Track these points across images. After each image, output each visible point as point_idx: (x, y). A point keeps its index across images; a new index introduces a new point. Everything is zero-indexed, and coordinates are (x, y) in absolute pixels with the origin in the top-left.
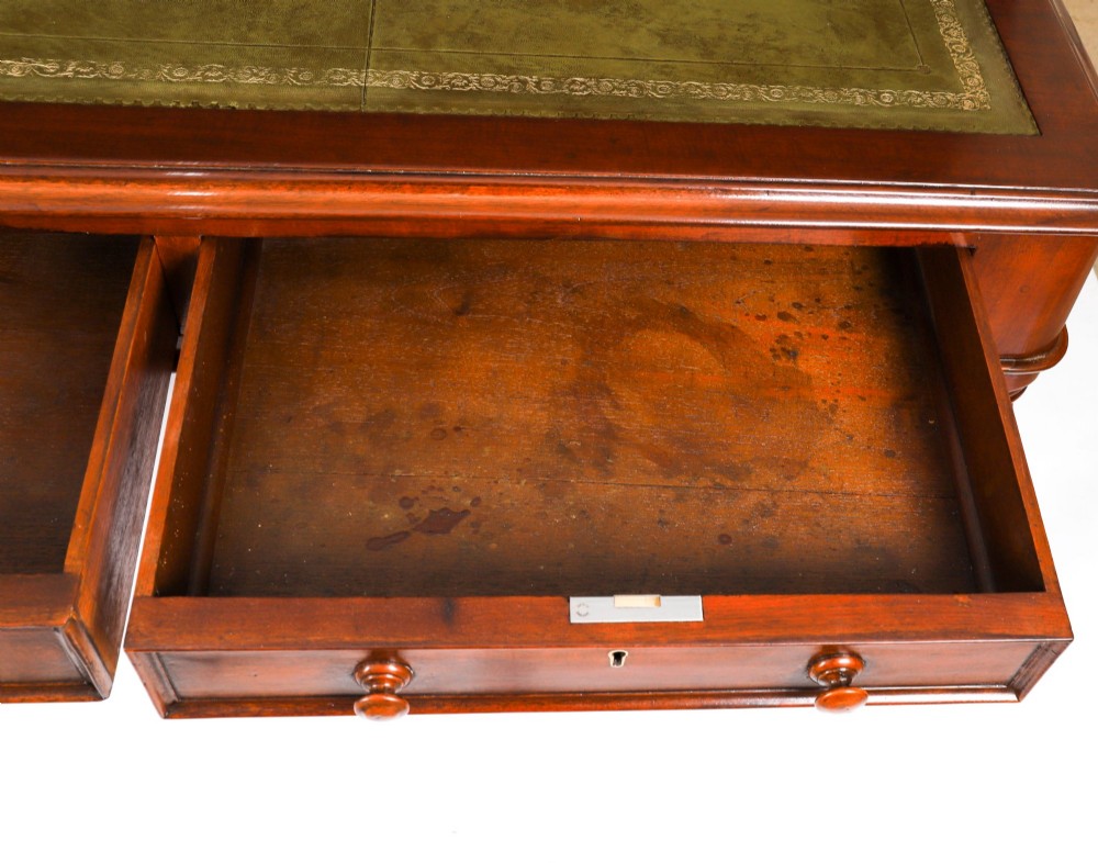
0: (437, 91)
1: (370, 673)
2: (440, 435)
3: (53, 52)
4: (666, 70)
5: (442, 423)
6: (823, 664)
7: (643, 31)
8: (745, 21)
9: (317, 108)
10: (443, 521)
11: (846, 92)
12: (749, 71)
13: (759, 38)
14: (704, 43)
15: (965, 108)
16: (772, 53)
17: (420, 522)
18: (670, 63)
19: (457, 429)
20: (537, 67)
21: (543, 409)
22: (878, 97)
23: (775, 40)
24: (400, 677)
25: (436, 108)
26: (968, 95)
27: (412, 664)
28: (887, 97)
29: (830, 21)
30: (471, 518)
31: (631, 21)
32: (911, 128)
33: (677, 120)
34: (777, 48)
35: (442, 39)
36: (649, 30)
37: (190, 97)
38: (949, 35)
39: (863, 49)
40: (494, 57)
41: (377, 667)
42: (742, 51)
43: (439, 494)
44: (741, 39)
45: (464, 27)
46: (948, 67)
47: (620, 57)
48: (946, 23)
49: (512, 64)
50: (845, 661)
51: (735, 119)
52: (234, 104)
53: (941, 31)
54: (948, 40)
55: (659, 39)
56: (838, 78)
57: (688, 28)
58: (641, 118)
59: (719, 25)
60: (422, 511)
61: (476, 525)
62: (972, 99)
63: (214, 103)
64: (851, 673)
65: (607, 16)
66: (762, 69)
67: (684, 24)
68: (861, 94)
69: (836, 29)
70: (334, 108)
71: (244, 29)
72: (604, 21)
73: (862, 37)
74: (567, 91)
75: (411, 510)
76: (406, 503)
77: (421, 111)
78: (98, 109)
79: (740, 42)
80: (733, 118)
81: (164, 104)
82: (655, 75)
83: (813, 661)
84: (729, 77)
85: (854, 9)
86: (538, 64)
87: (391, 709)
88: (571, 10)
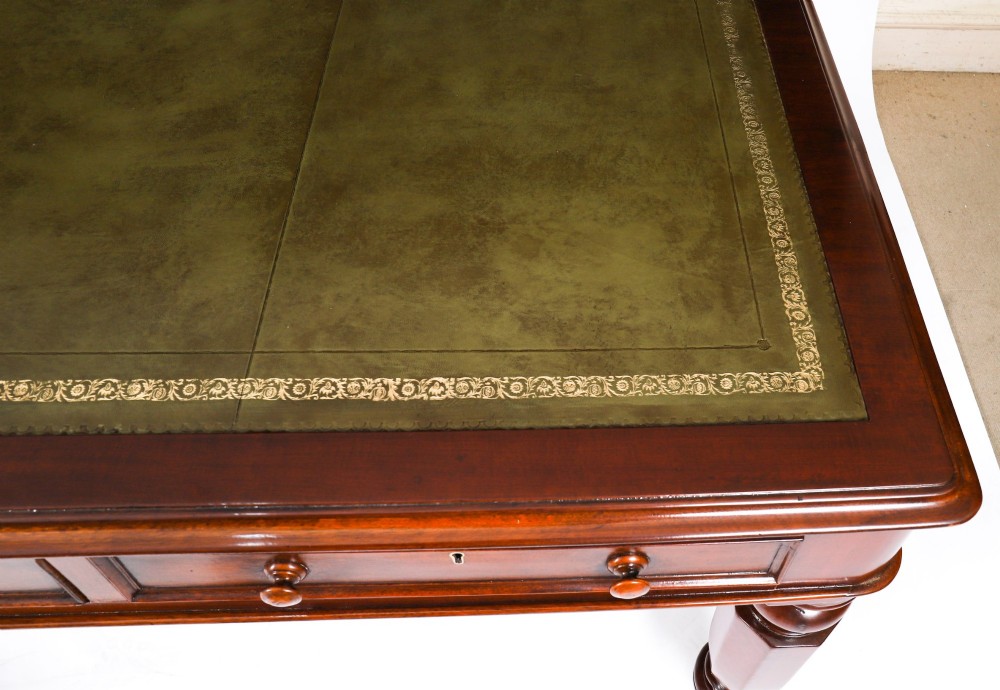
0: (306, 401)
1: (274, 570)
4: (522, 362)
6: (617, 560)
7: (506, 314)
8: (601, 296)
9: (193, 428)
11: (688, 379)
12: (600, 359)
13: (612, 317)
14: (561, 325)
15: (800, 391)
16: (622, 334)
18: (526, 354)
20: (402, 367)
22: (717, 384)
23: (627, 318)
24: (296, 573)
25: (302, 423)
26: (804, 373)
27: (309, 564)
28: (727, 384)
29: (681, 290)
31: (496, 304)
32: (745, 419)
33: (524, 425)
34: (628, 328)
35: (322, 336)
36: (512, 313)
37: (80, 420)
38: (790, 300)
39: (708, 323)
40: (365, 356)
41: (279, 566)
42: (594, 334)
44: (597, 318)
45: (342, 320)
46: (786, 340)
47: (481, 349)
48: (788, 285)
49: (380, 365)
50: (633, 559)
51: (580, 421)
53: (784, 293)
54: (788, 305)
55: (520, 323)
56: (681, 361)
57: (549, 308)
58: (491, 424)
59: (577, 302)
62: (806, 380)
63: (101, 426)
64: (638, 566)
65: (475, 298)
66: (612, 356)
67: (544, 304)
68: (702, 380)
69: (686, 300)
70: (208, 427)
71: (146, 333)
72: (472, 305)
73: (709, 308)
74: (425, 397)
77: (287, 426)
79: (595, 322)
80: (579, 419)
82: (511, 370)
83: (610, 558)
84: (580, 368)
85: (705, 274)
86: (404, 362)
87: (286, 597)
88: (443, 294)
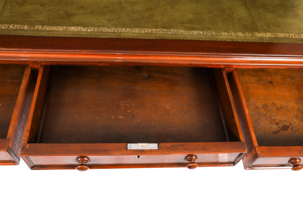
2: (278, 109)
3: (199, 29)
5: (277, 107)
10: (285, 128)
17: (281, 128)
19: (281, 108)
21: (295, 104)
30: (290, 127)
37: (231, 39)
43: (283, 122)
52: (240, 40)
60: (281, 125)
61: (292, 128)
63: (236, 40)
71: (232, 23)
75: (279, 126)
76: (277, 124)
78: (214, 42)
81: (226, 40)
